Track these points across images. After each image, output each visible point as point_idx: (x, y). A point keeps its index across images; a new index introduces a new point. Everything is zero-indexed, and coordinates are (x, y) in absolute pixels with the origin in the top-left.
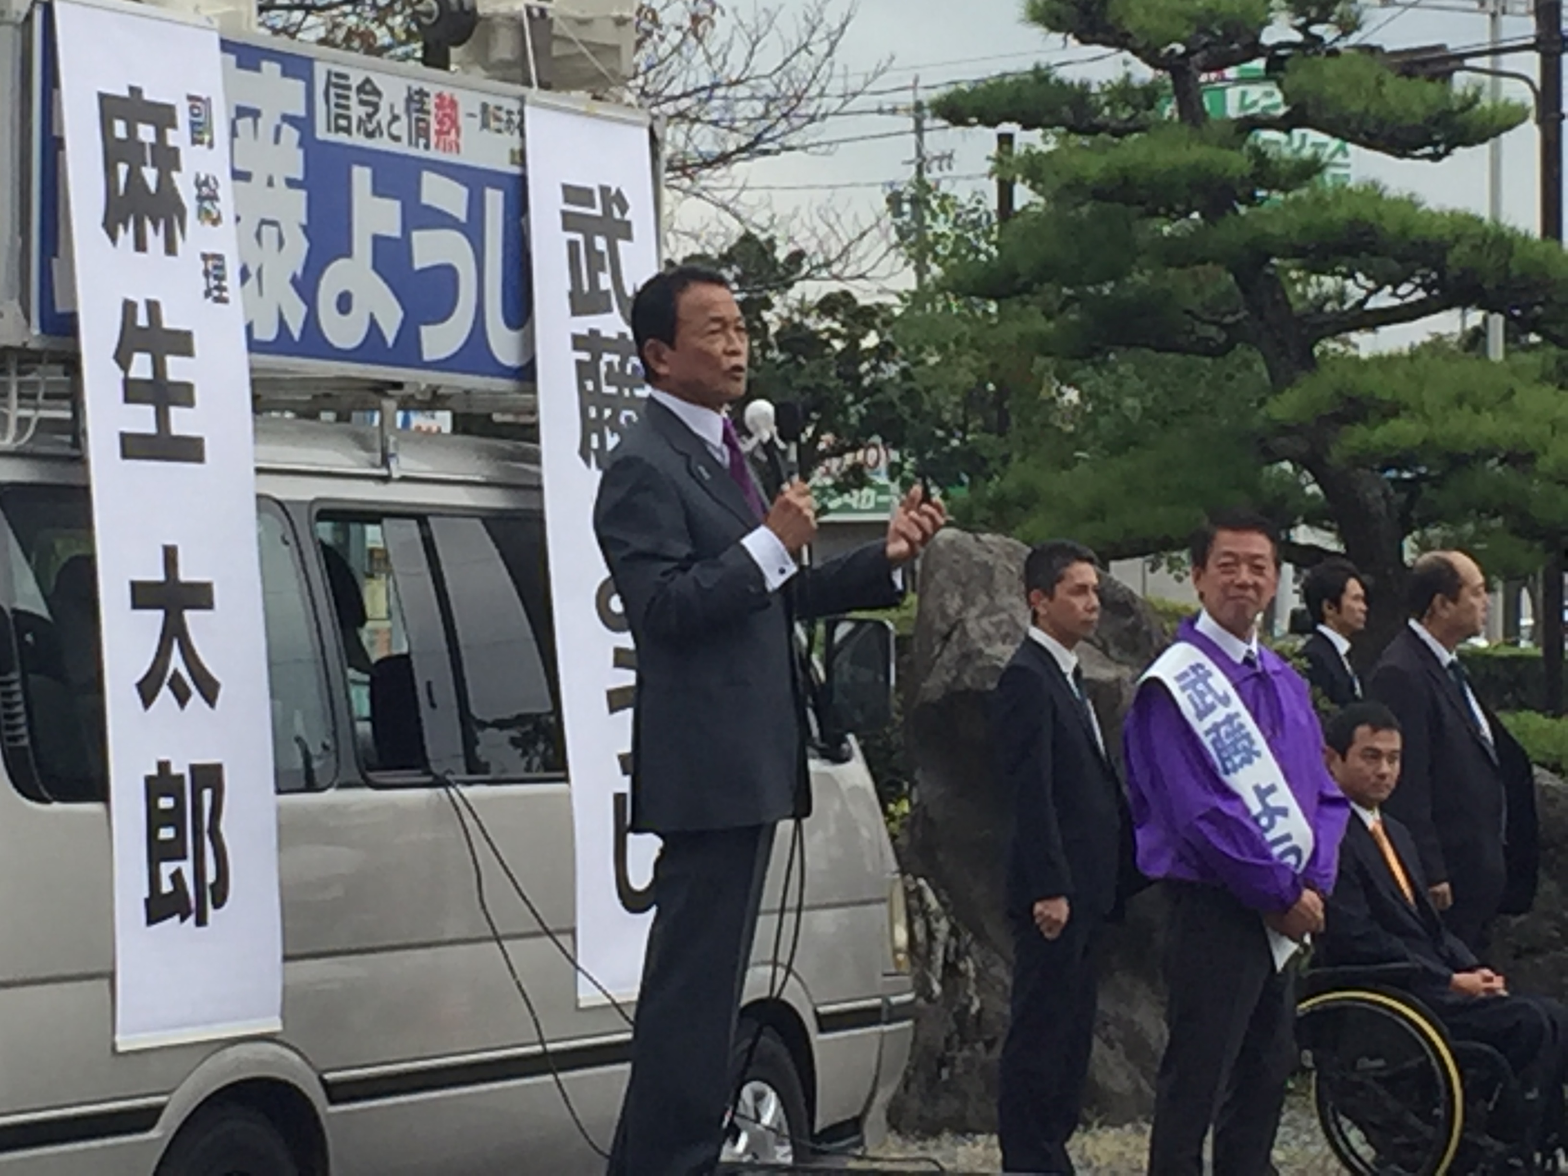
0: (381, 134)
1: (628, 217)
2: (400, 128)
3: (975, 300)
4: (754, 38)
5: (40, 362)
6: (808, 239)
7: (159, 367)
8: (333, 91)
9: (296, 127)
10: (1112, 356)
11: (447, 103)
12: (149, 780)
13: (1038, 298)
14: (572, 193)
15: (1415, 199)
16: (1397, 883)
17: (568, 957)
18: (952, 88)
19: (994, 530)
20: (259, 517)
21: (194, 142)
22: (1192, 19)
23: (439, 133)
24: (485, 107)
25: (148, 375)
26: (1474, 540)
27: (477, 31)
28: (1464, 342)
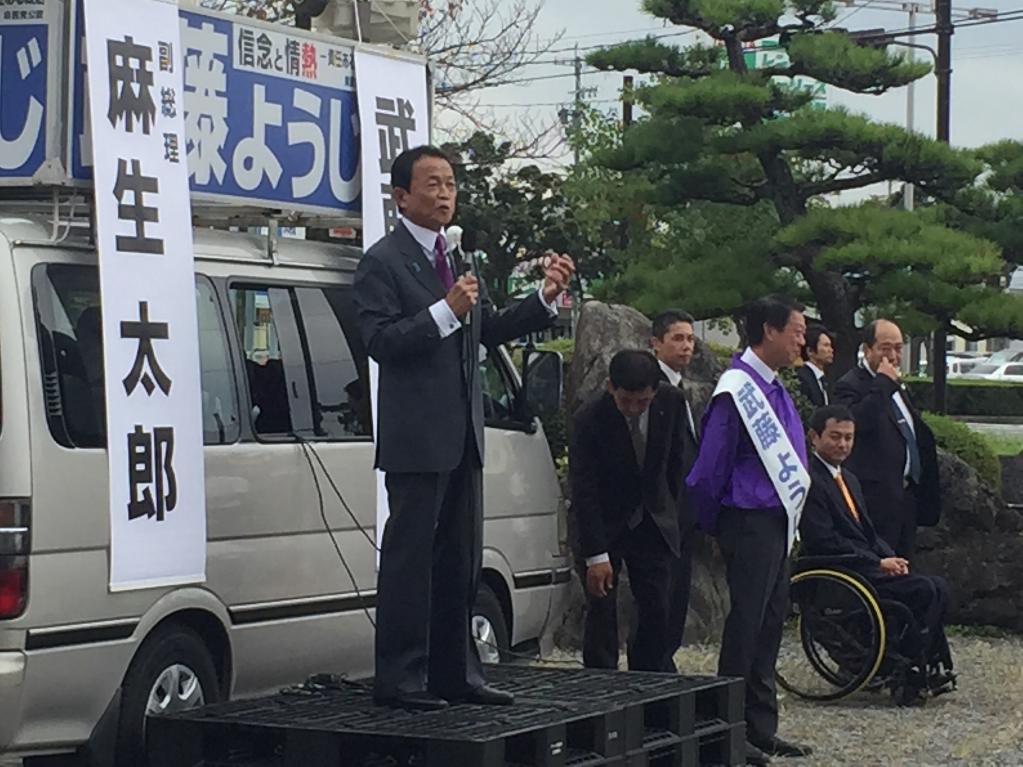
0: (271, 67)
1: (413, 117)
2: (282, 63)
3: (610, 171)
4: (485, 17)
5: (72, 194)
6: (514, 134)
7: (138, 198)
8: (243, 41)
9: (222, 61)
10: (688, 205)
11: (309, 49)
12: (130, 436)
13: (646, 171)
14: (382, 103)
15: (865, 118)
16: (849, 509)
17: (372, 542)
18: (599, 49)
19: (619, 303)
20: (197, 287)
21: (162, 69)
22: (738, 10)
23: (304, 66)
24: (331, 52)
25: (132, 203)
26: (896, 313)
27: (327, 7)
28: (890, 201)
